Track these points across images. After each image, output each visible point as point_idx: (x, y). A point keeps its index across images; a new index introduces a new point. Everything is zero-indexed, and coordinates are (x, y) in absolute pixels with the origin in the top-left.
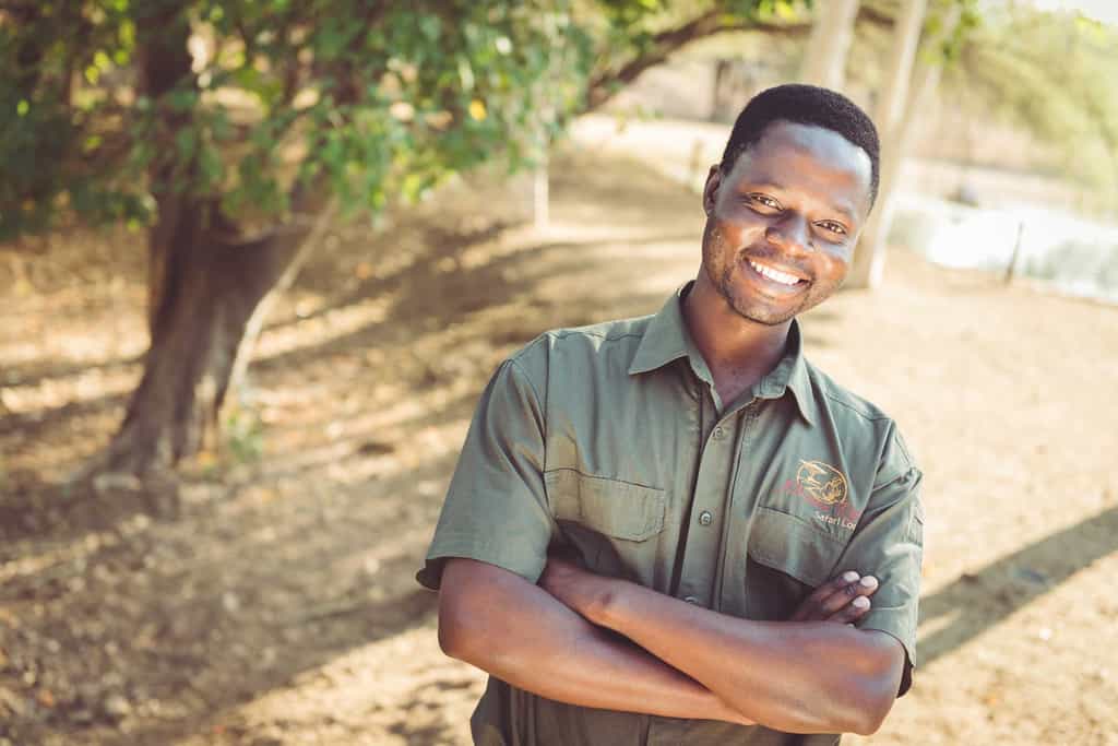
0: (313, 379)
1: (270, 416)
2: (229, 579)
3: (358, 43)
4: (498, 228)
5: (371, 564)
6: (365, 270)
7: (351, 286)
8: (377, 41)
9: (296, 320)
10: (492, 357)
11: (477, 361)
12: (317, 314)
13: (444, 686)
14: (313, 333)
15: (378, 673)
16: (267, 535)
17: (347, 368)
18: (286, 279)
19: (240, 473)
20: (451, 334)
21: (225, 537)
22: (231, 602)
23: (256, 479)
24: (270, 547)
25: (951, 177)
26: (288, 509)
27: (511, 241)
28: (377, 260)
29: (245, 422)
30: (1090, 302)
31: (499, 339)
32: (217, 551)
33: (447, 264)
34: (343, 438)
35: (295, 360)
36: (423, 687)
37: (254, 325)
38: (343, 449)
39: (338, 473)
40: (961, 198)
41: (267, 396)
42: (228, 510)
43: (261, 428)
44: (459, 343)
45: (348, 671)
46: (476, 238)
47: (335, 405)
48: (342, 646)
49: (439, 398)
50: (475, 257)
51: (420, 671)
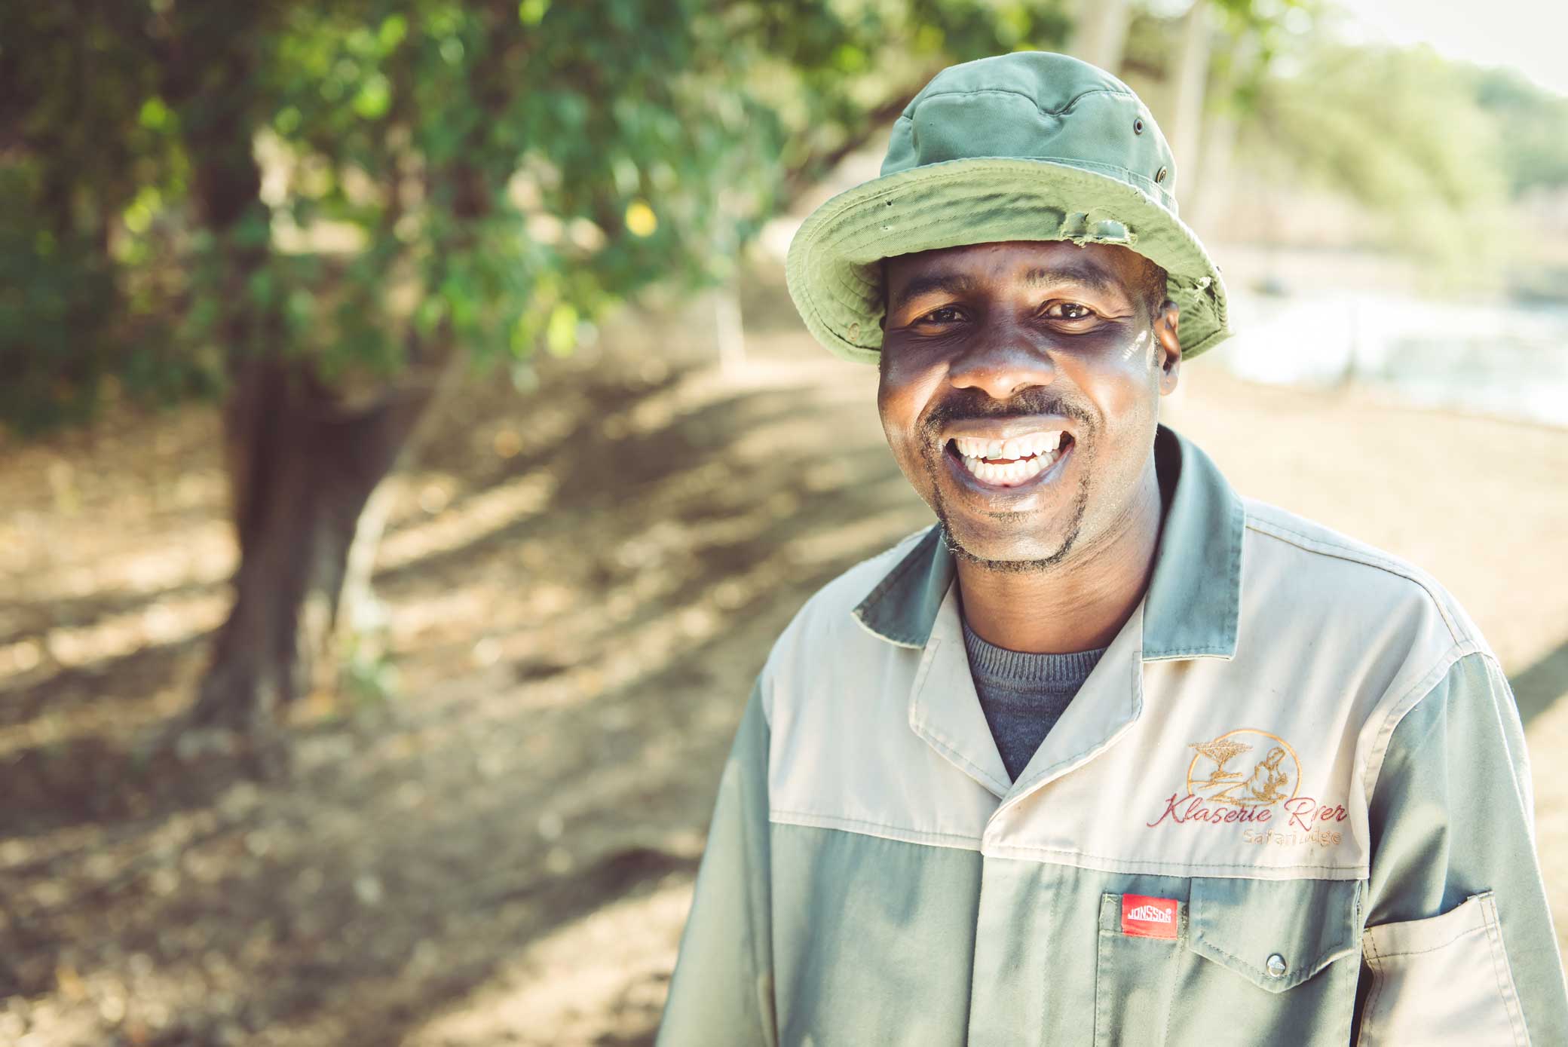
2: (365, 855)
3: (479, 137)
6: (506, 441)
8: (503, 133)
9: (427, 517)
12: (456, 504)
16: (412, 798)
18: (408, 458)
19: (370, 718)
21: (354, 803)
22: (369, 890)
24: (416, 813)
27: (696, 392)
29: (369, 651)
33: (615, 427)
34: (499, 663)
39: (497, 708)
40: (1269, 288)
42: (358, 766)
43: (392, 657)
46: (648, 391)
49: (620, 603)
50: (651, 415)
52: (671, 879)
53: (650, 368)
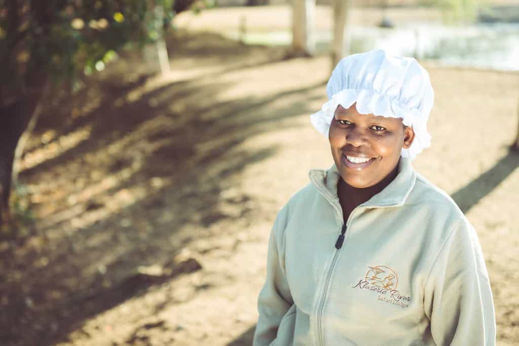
0: (57, 176)
1: (37, 199)
2: (26, 289)
4: (143, 79)
5: (101, 268)
6: (75, 113)
7: (69, 122)
9: (42, 146)
10: (150, 147)
11: (143, 152)
12: (55, 140)
13: (149, 327)
14: (53, 151)
15: (113, 326)
16: (44, 262)
17: (74, 167)
18: (32, 124)
19: (24, 231)
20: (127, 139)
21: (21, 267)
22: (29, 302)
23: (34, 233)
24: (46, 268)
25: (377, 15)
26: (53, 247)
27: (151, 85)
28: (81, 106)
29: (23, 204)
30: (458, 69)
31: (152, 138)
32: (18, 275)
33: (119, 103)
34: (78, 203)
35: (45, 167)
36: (137, 330)
37: (18, 152)
38: (78, 210)
39: (77, 223)
40: (385, 25)
41: (32, 188)
42: (20, 252)
43: (32, 206)
44: (132, 143)
45: (97, 328)
46: (132, 86)
47: (70, 187)
48: (92, 315)
49: (125, 174)
50: (134, 96)
51: (135, 321)
52: (152, 288)
53: (132, 77)
